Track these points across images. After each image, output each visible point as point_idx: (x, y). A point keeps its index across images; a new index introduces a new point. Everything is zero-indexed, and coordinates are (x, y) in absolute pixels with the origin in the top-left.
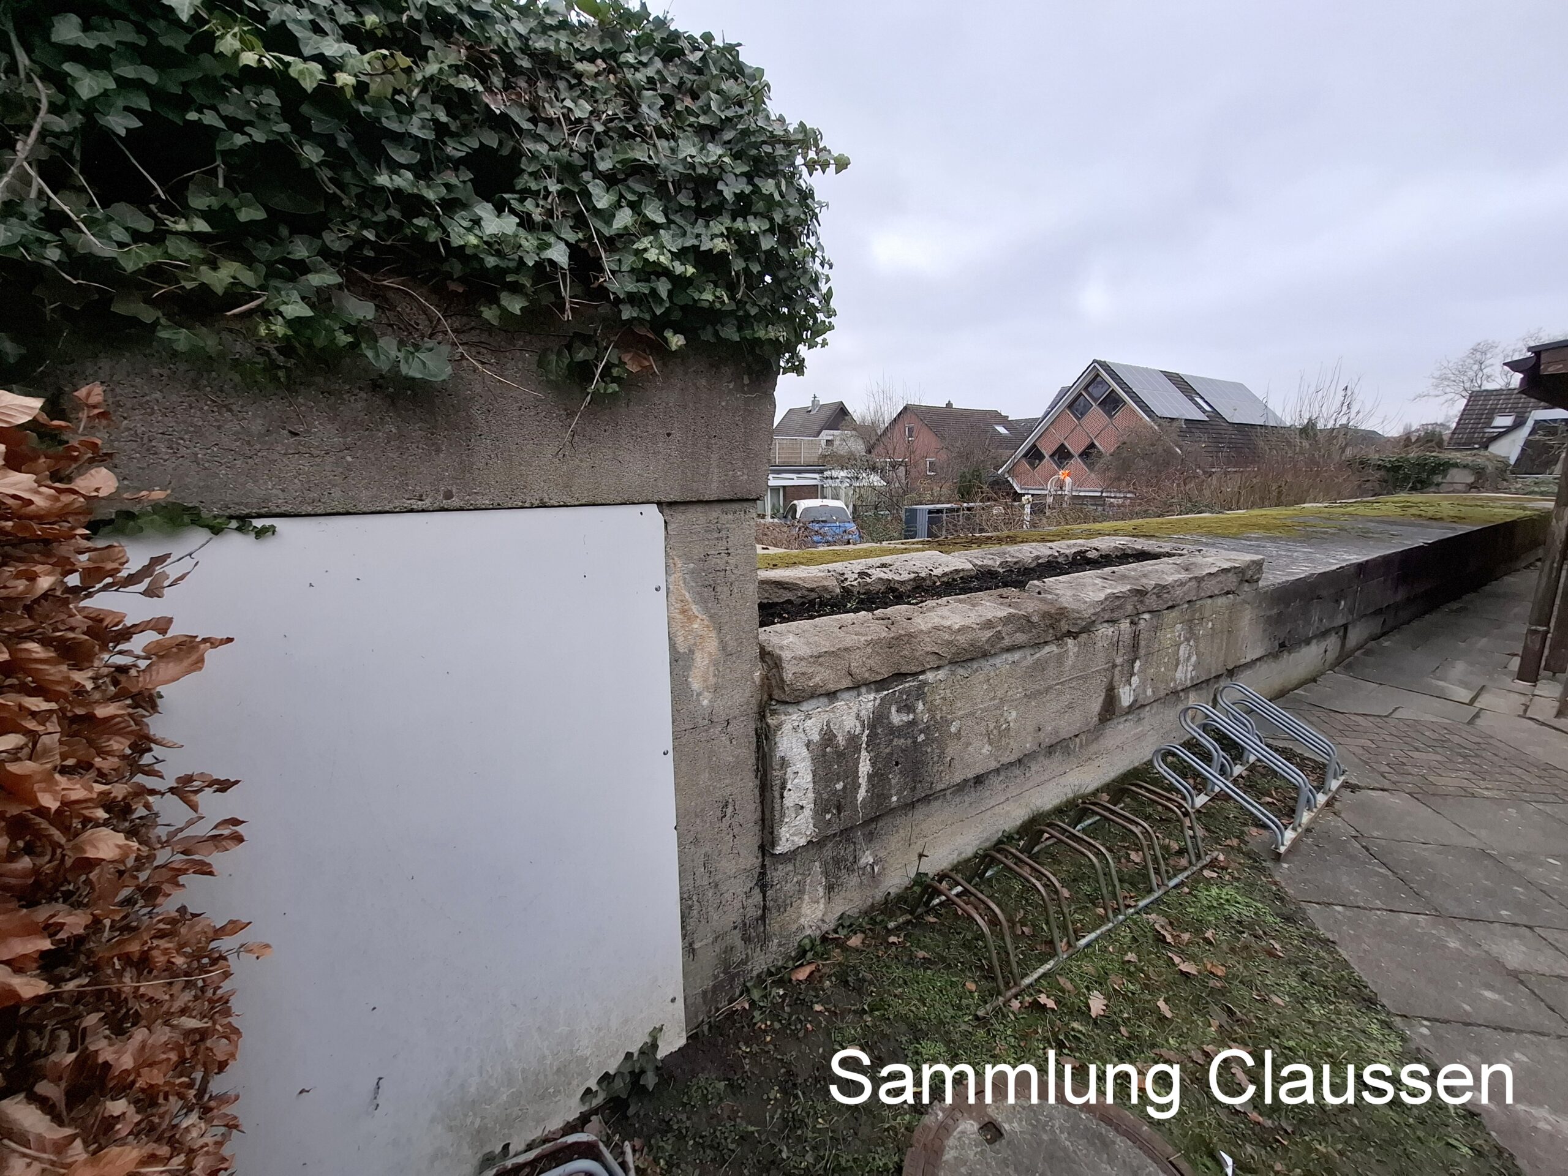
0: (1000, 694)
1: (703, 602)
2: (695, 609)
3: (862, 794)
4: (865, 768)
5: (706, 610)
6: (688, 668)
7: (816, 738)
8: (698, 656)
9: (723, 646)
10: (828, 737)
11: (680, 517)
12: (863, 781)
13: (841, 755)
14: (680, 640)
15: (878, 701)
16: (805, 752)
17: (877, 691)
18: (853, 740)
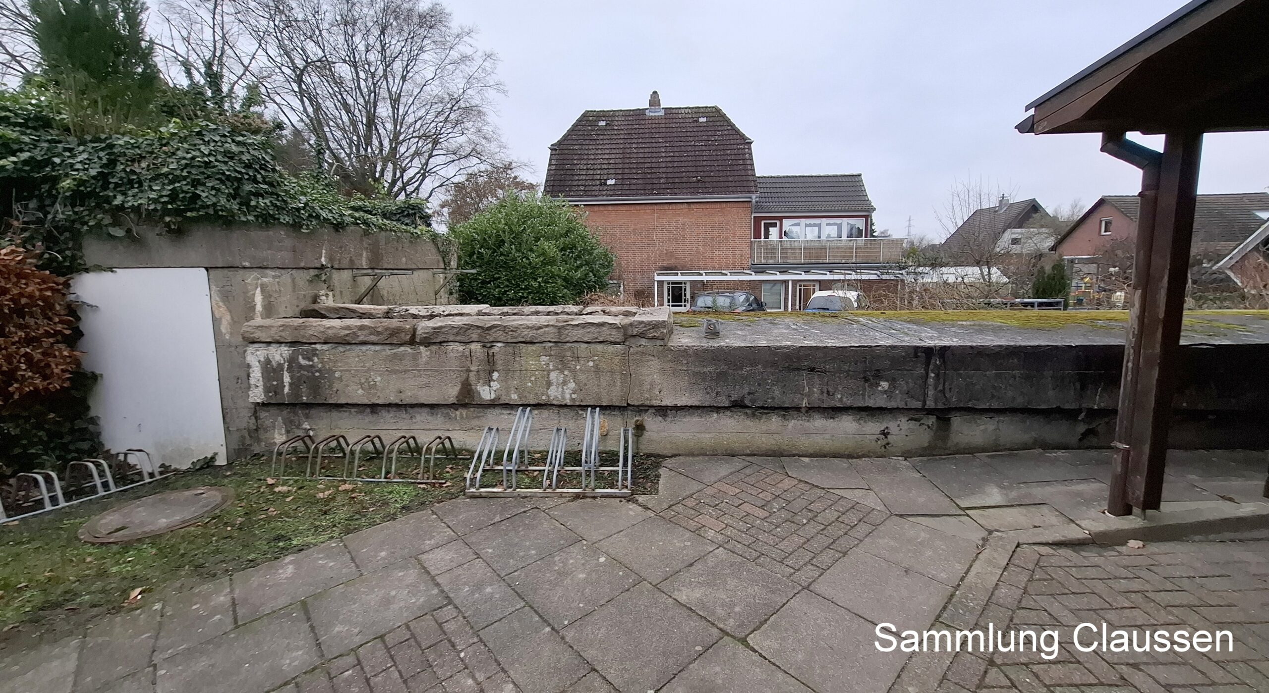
0: (367, 365)
1: (223, 301)
2: (221, 304)
3: (286, 390)
4: (287, 379)
5: (225, 305)
6: (220, 323)
7: (262, 359)
8: (223, 320)
9: (232, 318)
10: (268, 361)
11: (212, 272)
12: (287, 385)
13: (274, 370)
14: (216, 313)
15: (291, 352)
16: (257, 364)
17: (290, 347)
18: (280, 366)
